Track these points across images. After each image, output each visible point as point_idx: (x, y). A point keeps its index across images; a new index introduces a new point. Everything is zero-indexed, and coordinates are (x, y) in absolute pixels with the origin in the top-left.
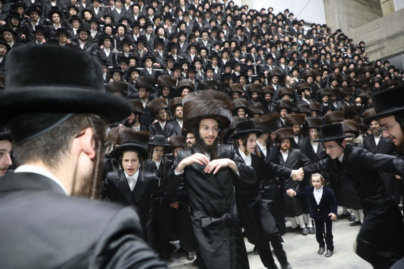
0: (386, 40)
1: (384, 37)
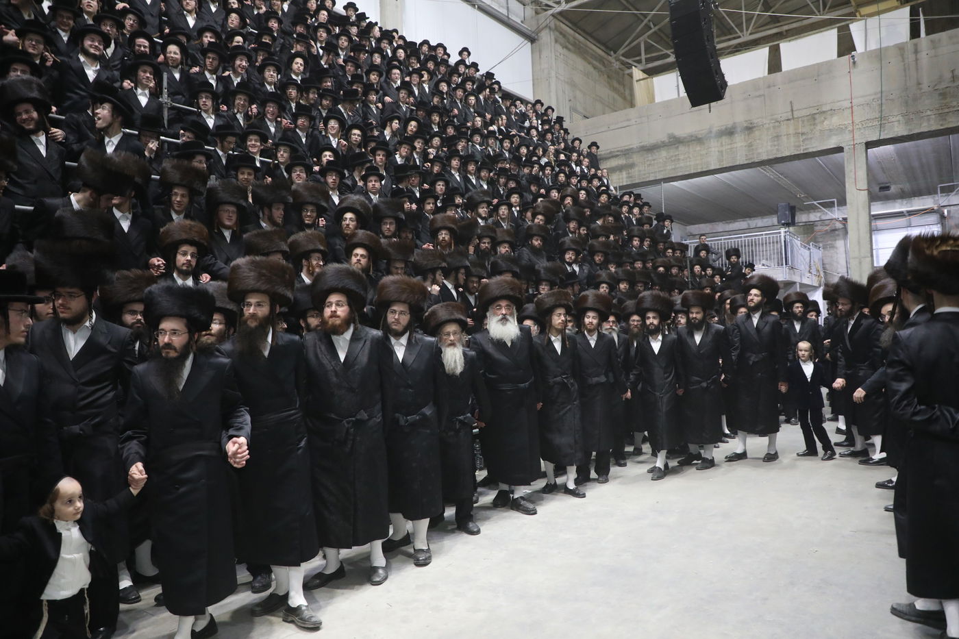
0: (639, 152)
1: (635, 146)
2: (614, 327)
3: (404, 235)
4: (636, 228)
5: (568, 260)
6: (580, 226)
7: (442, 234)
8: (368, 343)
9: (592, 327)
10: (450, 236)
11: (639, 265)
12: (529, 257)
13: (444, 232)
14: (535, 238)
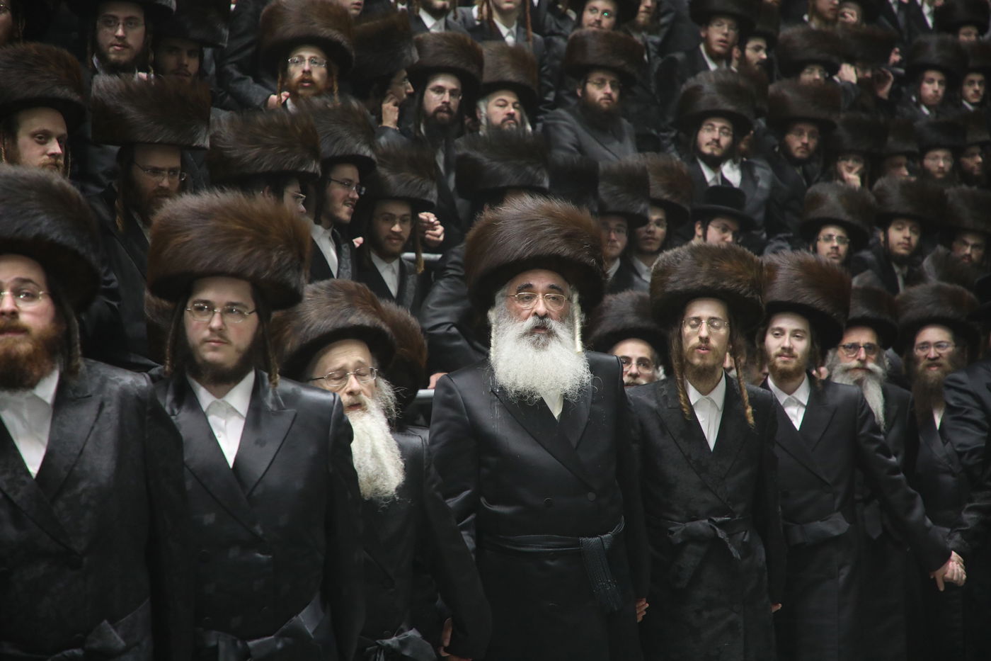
2: (871, 365)
3: (171, 61)
4: (933, 40)
5: (707, 150)
6: (744, 33)
7: (302, 59)
8: (111, 409)
9: (792, 364)
10: (328, 67)
11: (938, 162)
12: (577, 136)
13: (307, 54)
14: (597, 76)
